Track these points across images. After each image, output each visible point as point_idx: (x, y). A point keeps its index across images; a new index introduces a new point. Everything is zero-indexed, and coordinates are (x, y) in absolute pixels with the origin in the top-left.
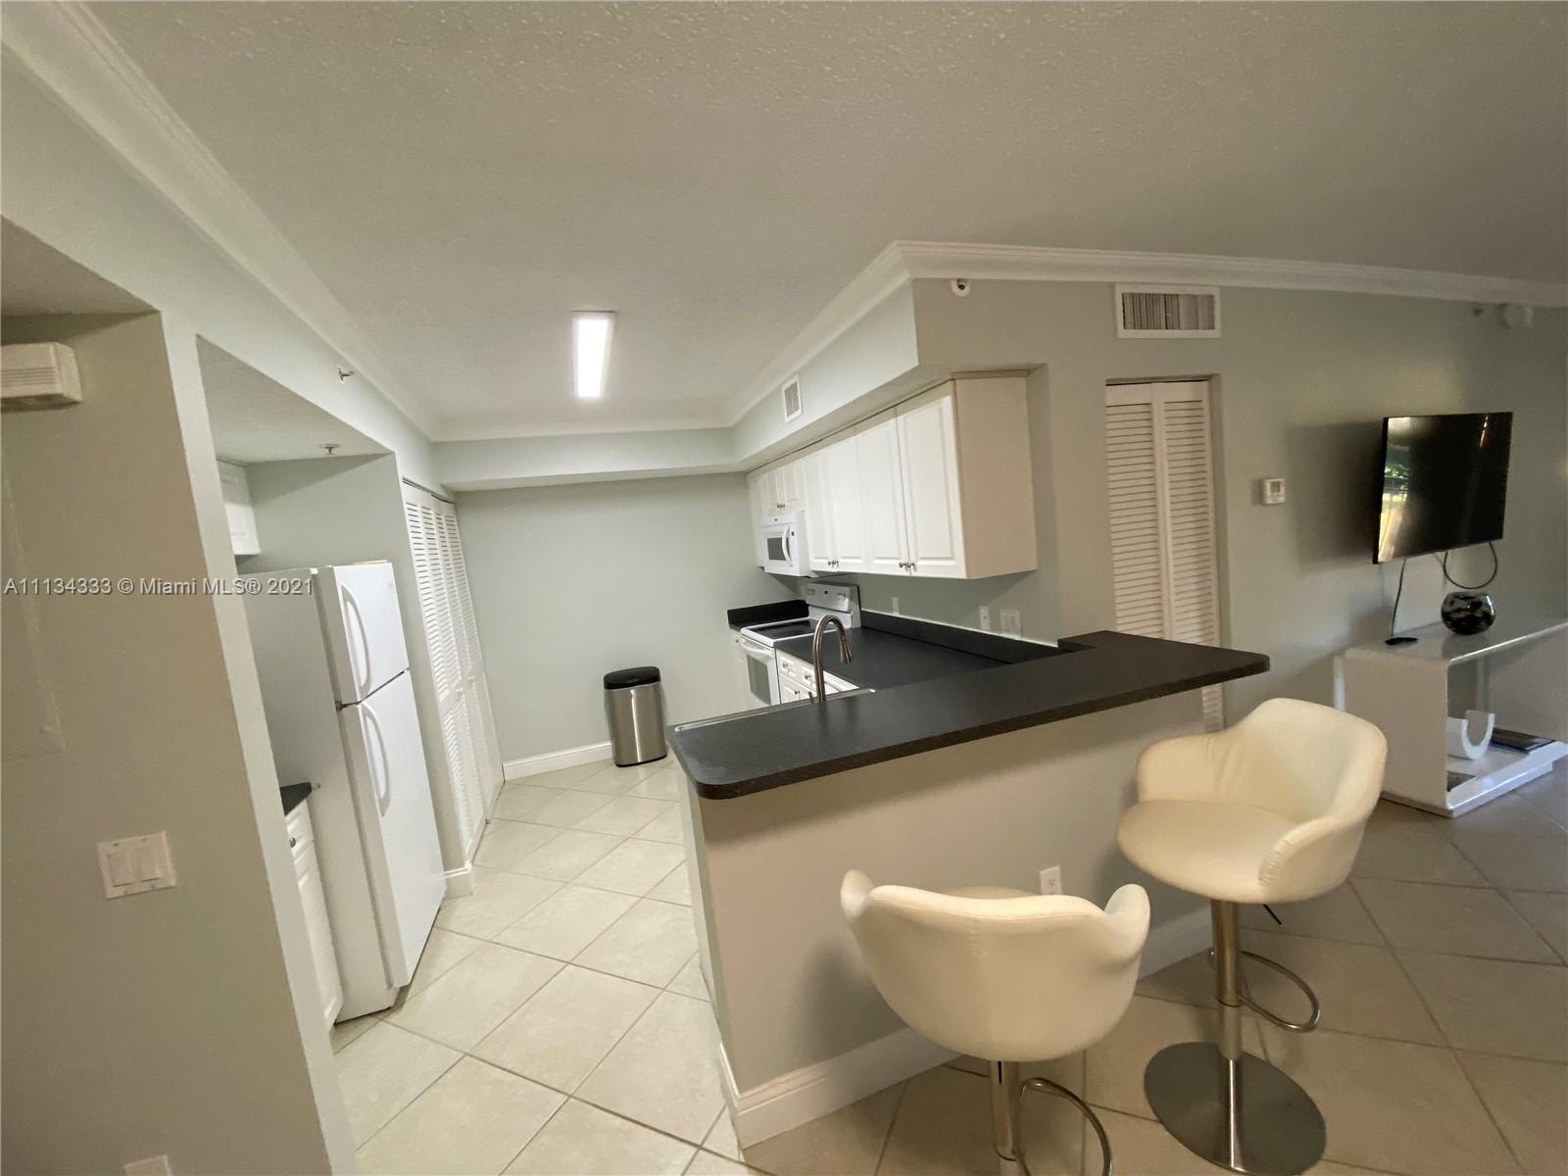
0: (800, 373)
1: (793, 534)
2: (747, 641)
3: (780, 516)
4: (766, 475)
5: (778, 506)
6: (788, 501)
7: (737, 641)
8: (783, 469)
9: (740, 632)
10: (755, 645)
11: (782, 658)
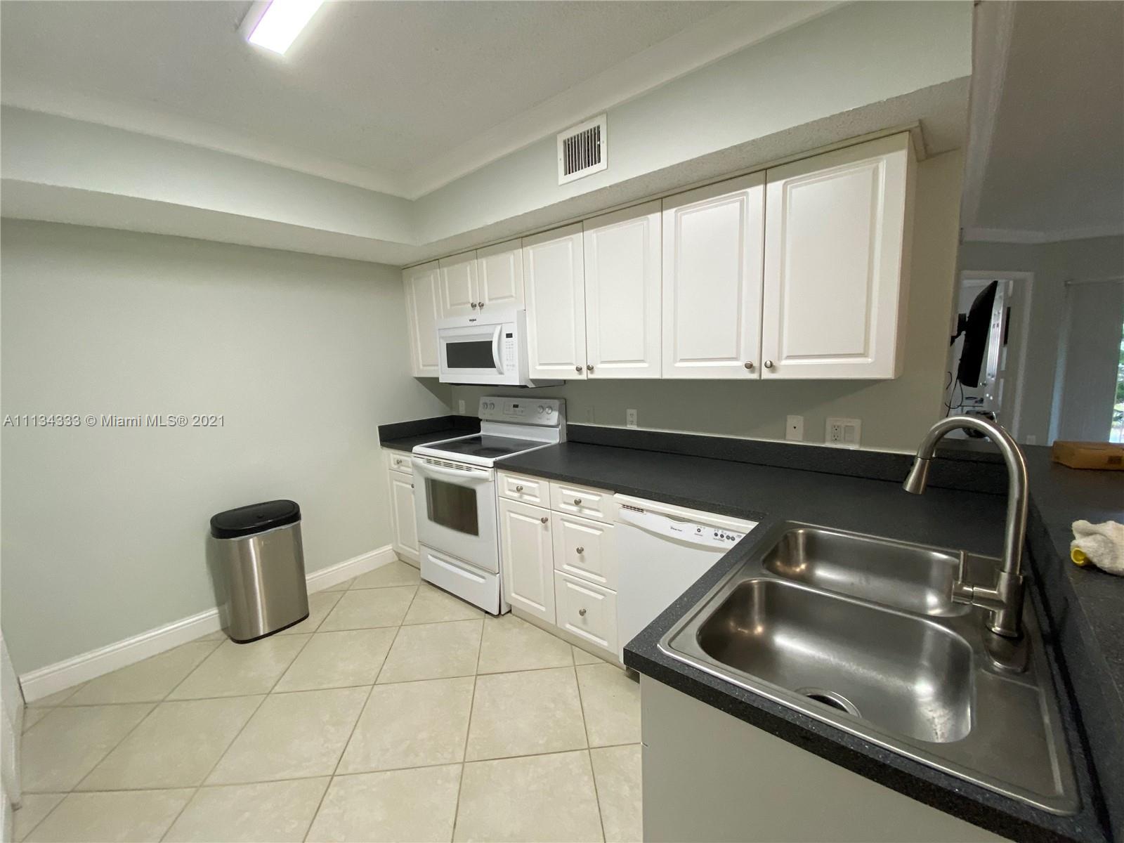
0: (608, 113)
1: (509, 336)
2: (429, 462)
3: (481, 316)
4: (445, 270)
5: (472, 304)
6: (490, 300)
7: (399, 462)
8: (484, 261)
9: (411, 451)
10: (450, 466)
11: (509, 481)
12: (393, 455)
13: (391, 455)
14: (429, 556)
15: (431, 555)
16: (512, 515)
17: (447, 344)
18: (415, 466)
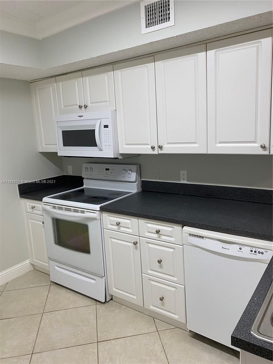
1: (106, 126)
2: (54, 207)
3: (86, 114)
4: (60, 84)
5: (79, 106)
6: (91, 103)
7: (33, 208)
8: (87, 79)
9: (41, 200)
10: (69, 210)
11: (110, 219)
12: (28, 203)
13: (27, 203)
14: (56, 267)
15: (57, 266)
16: (113, 240)
17: (63, 131)
18: (44, 210)
